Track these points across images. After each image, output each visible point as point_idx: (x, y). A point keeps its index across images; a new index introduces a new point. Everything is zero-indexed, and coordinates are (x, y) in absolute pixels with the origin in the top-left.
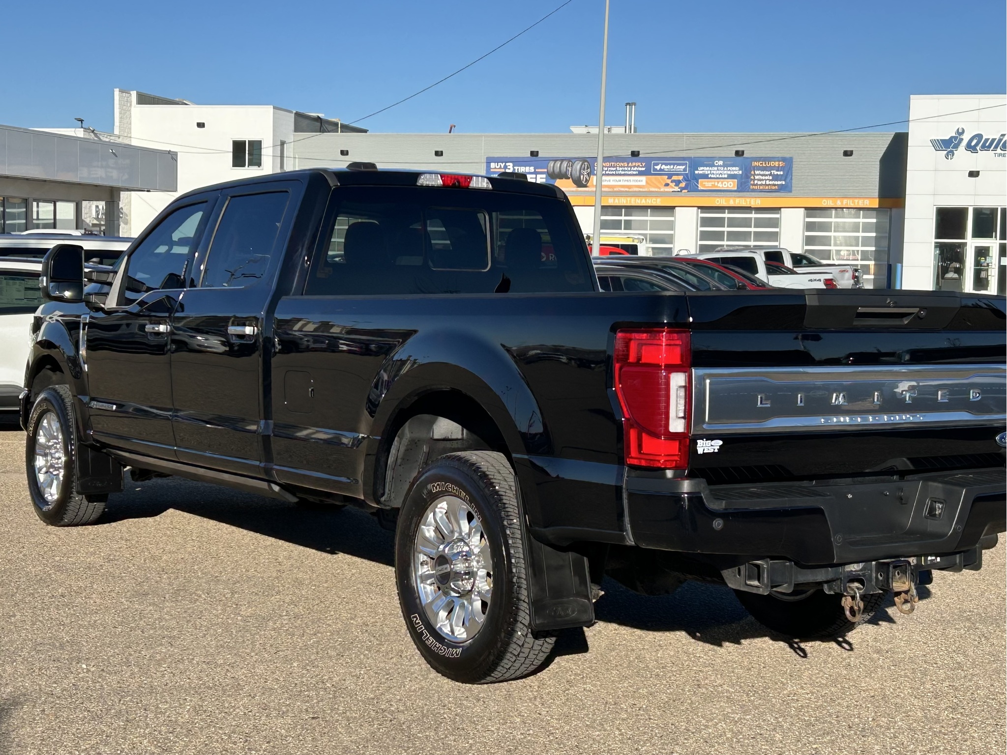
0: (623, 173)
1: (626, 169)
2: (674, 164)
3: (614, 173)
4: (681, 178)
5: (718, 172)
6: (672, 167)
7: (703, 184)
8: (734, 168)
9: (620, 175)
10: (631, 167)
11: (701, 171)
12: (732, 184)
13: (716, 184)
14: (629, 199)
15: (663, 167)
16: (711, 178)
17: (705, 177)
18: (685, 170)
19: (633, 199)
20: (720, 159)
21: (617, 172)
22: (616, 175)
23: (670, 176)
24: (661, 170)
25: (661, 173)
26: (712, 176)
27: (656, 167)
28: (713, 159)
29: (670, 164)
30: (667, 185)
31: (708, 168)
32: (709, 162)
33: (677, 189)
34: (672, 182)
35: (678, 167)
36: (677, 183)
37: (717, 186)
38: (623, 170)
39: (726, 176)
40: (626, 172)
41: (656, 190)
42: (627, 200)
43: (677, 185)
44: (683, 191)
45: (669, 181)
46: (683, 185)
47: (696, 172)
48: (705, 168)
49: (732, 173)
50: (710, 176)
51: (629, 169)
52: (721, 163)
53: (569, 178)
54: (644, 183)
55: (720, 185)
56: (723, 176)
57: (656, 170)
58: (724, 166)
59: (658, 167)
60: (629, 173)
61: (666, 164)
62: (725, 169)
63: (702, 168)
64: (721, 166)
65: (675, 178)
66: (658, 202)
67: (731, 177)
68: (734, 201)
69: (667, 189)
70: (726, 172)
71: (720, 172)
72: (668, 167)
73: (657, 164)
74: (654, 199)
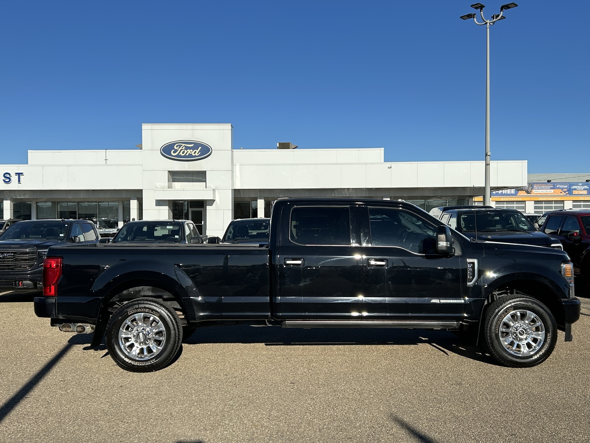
0: (544, 188)
1: (546, 187)
2: (564, 185)
3: (541, 188)
4: (566, 190)
5: (580, 188)
6: (563, 186)
7: (575, 192)
8: (586, 186)
9: (544, 189)
10: (547, 186)
11: (574, 187)
12: (585, 192)
13: (579, 192)
14: (547, 198)
15: (560, 186)
16: (577, 190)
17: (575, 189)
18: (568, 187)
19: (549, 198)
20: (580, 183)
21: (542, 188)
22: (542, 189)
23: (562, 189)
24: (559, 187)
25: (559, 188)
26: (578, 189)
27: (557, 186)
28: (578, 183)
29: (562, 185)
30: (561, 193)
31: (576, 186)
32: (577, 184)
33: (565, 194)
34: (563, 191)
35: (565, 186)
36: (565, 192)
37: (580, 193)
38: (544, 187)
39: (583, 189)
40: (546, 188)
41: (557, 194)
42: (547, 199)
43: (565, 193)
44: (567, 195)
45: (562, 191)
46: (567, 192)
47: (572, 188)
48: (575, 186)
49: (585, 188)
50: (577, 189)
51: (547, 187)
52: (581, 184)
53: (524, 191)
54: (552, 192)
55: (581, 192)
56: (581, 189)
57: (557, 187)
58: (582, 185)
59: (558, 186)
60: (547, 188)
61: (561, 185)
62: (583, 186)
63: (574, 186)
64: (581, 185)
65: (564, 190)
66: (559, 199)
67: (584, 189)
68: (587, 198)
69: (561, 194)
70: (583, 188)
71: (581, 188)
72: (562, 186)
73: (557, 185)
74: (557, 198)
